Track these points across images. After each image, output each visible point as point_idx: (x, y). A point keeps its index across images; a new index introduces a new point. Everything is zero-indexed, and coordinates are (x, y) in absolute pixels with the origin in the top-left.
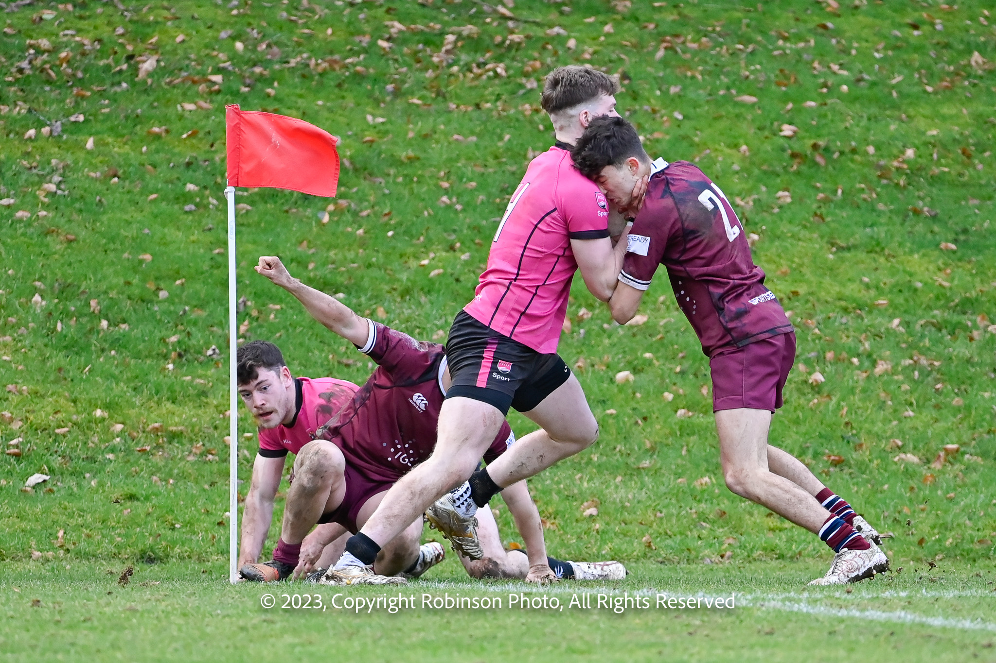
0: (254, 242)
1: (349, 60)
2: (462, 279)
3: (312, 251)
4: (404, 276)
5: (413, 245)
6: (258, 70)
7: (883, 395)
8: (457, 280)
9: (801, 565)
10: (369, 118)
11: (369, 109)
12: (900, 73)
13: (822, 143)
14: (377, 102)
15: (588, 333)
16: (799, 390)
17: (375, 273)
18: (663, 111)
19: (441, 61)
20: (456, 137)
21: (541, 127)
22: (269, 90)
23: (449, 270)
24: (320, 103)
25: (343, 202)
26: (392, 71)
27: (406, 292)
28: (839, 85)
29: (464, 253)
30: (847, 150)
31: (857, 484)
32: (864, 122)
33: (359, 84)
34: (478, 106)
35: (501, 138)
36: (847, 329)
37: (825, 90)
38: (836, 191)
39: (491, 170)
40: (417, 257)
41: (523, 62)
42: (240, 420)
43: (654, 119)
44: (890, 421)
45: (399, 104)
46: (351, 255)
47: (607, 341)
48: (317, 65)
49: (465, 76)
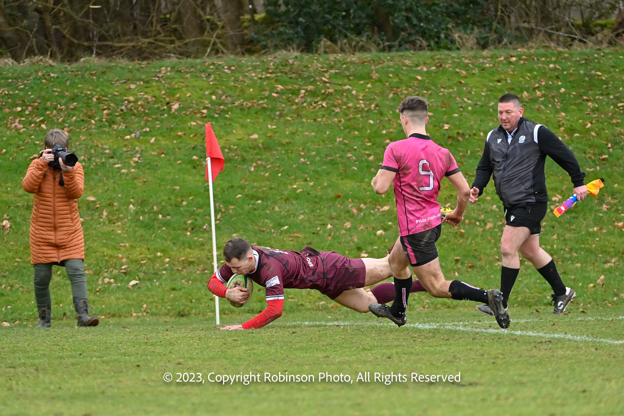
0: (222, 180)
1: (260, 102)
2: (311, 193)
3: (247, 183)
4: (286, 193)
5: (290, 179)
6: (222, 107)
7: (489, 237)
8: (309, 194)
9: (457, 310)
10: (269, 126)
11: (269, 122)
12: (493, 101)
13: (461, 132)
14: (273, 119)
15: (364, 214)
16: (454, 236)
17: (274, 192)
18: (394, 120)
19: (299, 102)
20: (306, 133)
21: (342, 128)
22: (227, 116)
23: (305, 190)
24: (248, 120)
25: (259, 162)
26: (278, 106)
27: (287, 200)
28: (468, 107)
29: (311, 182)
30: (472, 134)
31: (479, 275)
32: (479, 122)
33: (265, 112)
34: (315, 120)
35: (325, 133)
36: (474, 210)
37: (461, 109)
38: (467, 152)
39: (321, 147)
40: (291, 185)
41: (333, 101)
42: (217, 256)
43: (390, 123)
44: (493, 248)
45: (282, 120)
46: (263, 184)
47: (372, 218)
48: (247, 104)
49: (309, 107)
